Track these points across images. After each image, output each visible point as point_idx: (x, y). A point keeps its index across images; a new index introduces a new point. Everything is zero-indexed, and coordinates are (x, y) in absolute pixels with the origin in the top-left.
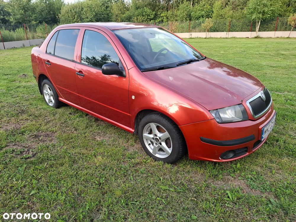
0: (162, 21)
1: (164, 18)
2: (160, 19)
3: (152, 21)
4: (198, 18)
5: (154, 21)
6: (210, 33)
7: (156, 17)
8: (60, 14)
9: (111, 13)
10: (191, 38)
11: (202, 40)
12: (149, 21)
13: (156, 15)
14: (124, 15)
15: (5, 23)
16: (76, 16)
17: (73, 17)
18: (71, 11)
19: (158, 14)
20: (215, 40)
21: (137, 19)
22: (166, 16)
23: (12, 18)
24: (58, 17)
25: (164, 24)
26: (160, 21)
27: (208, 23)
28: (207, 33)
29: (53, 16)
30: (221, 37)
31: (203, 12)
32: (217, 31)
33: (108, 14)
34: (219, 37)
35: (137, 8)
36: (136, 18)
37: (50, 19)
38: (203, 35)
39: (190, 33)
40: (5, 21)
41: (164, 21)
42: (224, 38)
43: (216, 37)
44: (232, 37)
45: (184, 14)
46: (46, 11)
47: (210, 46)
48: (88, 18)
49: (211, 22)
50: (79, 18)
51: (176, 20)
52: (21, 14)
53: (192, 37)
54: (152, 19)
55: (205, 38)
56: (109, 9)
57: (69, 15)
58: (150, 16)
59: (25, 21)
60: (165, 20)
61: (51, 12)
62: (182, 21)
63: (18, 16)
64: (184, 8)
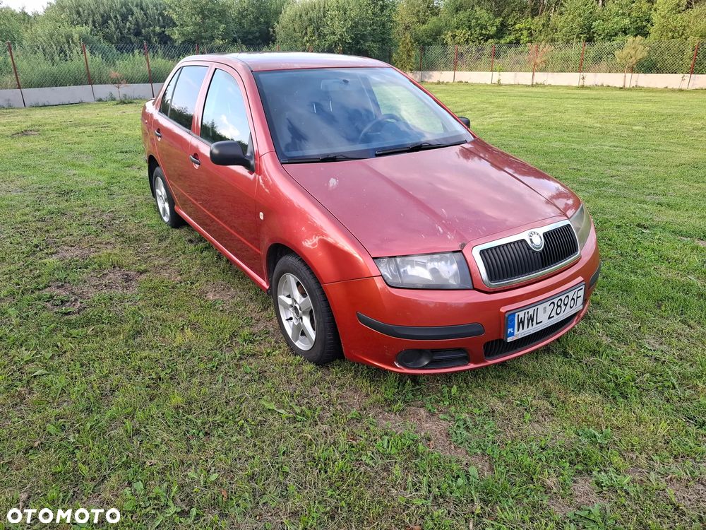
0: (518, 42)
1: (522, 34)
2: (512, 37)
3: (490, 40)
4: (611, 36)
5: (496, 40)
6: (635, 75)
7: (502, 31)
8: (278, 22)
9: (392, 22)
10: (583, 87)
11: (610, 92)
12: (482, 41)
13: (503, 25)
14: (425, 27)
15: (165, 43)
16: (309, 30)
17: (304, 32)
18: (301, 16)
19: (509, 25)
20: (644, 94)
21: (454, 37)
22: (530, 29)
23: (177, 32)
24: (274, 32)
25: (520, 49)
26: (511, 43)
27: (634, 47)
28: (629, 75)
29: (264, 27)
30: (666, 88)
31: (627, 21)
32: (659, 71)
33: (383, 25)
34: (661, 86)
35: (457, 10)
36: (450, 34)
37: (257, 34)
38: (616, 79)
39: (582, 74)
40: (165, 39)
41: (521, 42)
42: (673, 90)
43: (652, 85)
44: (697, 87)
45: (575, 25)
46: (251, 16)
47: (614, 111)
48: (334, 33)
49: (641, 47)
50: (317, 34)
51: (553, 40)
52: (196, 24)
53: (587, 84)
54: (492, 37)
55: (621, 88)
56: (386, 12)
57: (296, 26)
58: (486, 29)
59: (202, 38)
60: (524, 38)
61: (262, 20)
62: (568, 42)
63: (189, 29)
64: (576, 9)
